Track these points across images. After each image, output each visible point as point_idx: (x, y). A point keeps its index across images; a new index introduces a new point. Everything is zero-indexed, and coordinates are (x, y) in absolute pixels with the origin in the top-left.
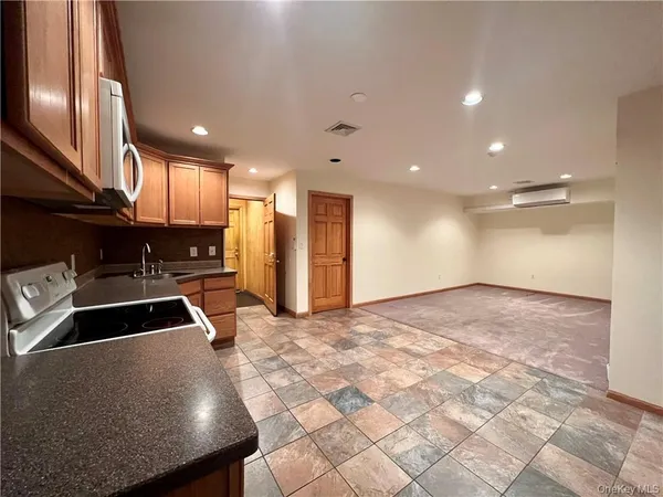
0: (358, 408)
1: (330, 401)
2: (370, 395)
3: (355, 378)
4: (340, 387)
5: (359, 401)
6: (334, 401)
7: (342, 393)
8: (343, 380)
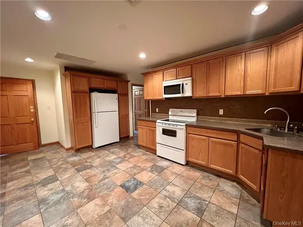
0: (128, 181)
1: (141, 182)
2: (121, 188)
3: (128, 201)
4: (137, 191)
5: (127, 184)
6: (139, 182)
7: (136, 188)
8: (136, 197)
